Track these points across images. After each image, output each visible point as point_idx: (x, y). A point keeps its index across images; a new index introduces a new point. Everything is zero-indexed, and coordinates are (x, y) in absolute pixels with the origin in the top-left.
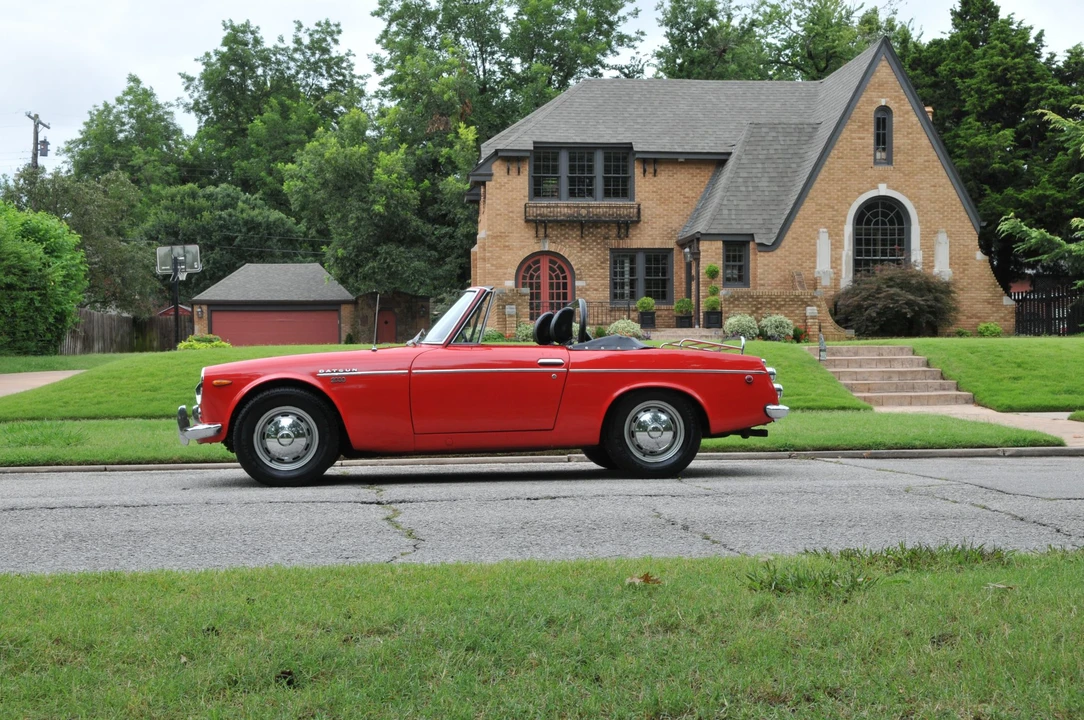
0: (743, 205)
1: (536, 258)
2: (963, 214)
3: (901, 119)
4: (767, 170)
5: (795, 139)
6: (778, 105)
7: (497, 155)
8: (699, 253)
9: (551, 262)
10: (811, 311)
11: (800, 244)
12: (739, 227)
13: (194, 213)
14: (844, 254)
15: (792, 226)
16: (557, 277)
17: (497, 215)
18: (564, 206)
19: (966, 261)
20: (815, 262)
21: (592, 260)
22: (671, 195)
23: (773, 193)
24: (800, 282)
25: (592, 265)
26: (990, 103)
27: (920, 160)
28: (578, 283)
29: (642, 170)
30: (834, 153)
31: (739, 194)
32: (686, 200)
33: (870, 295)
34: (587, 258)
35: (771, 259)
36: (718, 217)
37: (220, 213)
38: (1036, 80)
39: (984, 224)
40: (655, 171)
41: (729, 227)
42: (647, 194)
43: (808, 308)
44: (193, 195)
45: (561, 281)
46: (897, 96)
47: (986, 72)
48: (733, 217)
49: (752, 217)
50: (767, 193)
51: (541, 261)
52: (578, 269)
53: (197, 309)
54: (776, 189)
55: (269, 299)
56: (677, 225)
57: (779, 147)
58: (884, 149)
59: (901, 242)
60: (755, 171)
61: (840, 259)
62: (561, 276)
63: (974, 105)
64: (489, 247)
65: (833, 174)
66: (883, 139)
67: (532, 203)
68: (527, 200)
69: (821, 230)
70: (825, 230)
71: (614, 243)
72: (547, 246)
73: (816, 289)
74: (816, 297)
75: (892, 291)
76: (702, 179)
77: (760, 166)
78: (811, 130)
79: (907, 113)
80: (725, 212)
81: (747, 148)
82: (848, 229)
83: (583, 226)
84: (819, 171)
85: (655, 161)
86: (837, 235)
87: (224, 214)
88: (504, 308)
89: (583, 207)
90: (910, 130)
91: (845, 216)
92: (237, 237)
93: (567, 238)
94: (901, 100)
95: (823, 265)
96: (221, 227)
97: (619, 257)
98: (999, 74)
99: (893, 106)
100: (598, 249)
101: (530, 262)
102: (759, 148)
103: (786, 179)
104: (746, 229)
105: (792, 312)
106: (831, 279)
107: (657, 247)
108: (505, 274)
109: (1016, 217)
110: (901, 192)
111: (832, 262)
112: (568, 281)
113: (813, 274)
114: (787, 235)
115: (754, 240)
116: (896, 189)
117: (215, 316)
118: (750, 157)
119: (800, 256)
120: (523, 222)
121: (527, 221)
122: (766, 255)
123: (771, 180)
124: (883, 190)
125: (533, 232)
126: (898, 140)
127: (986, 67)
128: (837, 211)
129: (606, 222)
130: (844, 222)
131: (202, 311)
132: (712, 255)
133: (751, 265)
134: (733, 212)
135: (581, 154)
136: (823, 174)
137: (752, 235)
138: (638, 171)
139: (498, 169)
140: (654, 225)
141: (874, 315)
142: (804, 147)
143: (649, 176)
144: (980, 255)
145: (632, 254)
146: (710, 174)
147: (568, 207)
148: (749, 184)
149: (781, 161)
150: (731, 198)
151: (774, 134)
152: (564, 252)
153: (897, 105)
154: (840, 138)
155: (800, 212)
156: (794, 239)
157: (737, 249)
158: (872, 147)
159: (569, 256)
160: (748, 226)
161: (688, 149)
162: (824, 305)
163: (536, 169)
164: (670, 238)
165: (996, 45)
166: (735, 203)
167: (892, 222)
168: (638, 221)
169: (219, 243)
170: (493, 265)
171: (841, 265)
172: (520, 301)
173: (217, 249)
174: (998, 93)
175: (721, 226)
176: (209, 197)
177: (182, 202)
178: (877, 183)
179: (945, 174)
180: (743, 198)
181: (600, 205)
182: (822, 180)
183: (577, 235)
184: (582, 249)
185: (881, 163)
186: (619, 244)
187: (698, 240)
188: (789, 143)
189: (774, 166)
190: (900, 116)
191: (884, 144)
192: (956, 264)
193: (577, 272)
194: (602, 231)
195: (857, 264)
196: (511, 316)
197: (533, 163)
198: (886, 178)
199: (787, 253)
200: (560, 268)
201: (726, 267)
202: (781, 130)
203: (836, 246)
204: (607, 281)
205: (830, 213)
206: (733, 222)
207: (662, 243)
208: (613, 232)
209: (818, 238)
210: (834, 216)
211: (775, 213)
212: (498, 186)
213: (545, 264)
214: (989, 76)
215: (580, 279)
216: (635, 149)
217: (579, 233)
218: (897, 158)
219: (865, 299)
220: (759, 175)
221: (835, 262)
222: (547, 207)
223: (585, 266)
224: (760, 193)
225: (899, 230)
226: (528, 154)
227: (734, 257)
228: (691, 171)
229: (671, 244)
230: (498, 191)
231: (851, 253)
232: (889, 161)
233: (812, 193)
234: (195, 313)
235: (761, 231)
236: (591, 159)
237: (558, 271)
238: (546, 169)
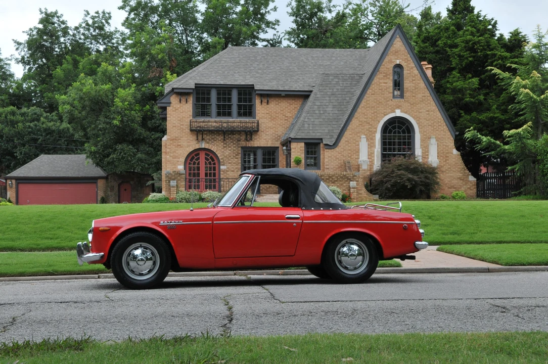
0: (317, 122)
1: (198, 152)
2: (445, 127)
3: (409, 72)
4: (332, 101)
5: (349, 83)
6: (342, 63)
7: (173, 91)
8: (290, 150)
9: (206, 154)
10: (353, 184)
11: (349, 145)
12: (314, 134)
13: (13, 124)
14: (376, 150)
15: (345, 134)
16: (210, 163)
17: (174, 127)
18: (213, 121)
19: (447, 155)
20: (359, 155)
21: (230, 153)
22: (277, 115)
23: (335, 115)
24: (349, 167)
25: (230, 156)
26: (466, 63)
27: (420, 96)
28: (222, 167)
29: (260, 101)
30: (369, 91)
31: (314, 115)
32: (286, 118)
33: (388, 175)
34: (227, 152)
35: (333, 153)
36: (302, 128)
37: (29, 124)
38: (492, 50)
39: (457, 133)
40: (268, 101)
41: (308, 134)
42: (263, 115)
43: (351, 182)
44: (13, 113)
45: (212, 166)
46: (406, 59)
47: (463, 45)
48: (311, 128)
49: (322, 129)
50: (331, 115)
51: (200, 154)
52: (222, 159)
53: (9, 182)
54: (337, 112)
55: (54, 175)
56: (281, 133)
57: (339, 88)
58: (399, 90)
59: (409, 144)
60: (325, 101)
61: (373, 153)
62: (212, 163)
63: (457, 64)
64: (168, 146)
65: (369, 104)
66: (398, 84)
67: (194, 120)
68: (191, 118)
69: (362, 136)
70: (364, 136)
71: (243, 144)
72: (204, 145)
73: (359, 171)
74: (356, 176)
75: (400, 172)
76: (296, 106)
77: (328, 98)
78: (358, 78)
79: (412, 68)
80: (306, 126)
81: (321, 88)
82: (378, 136)
83: (225, 133)
84: (361, 102)
85: (269, 96)
86: (372, 139)
87: (32, 125)
88: (169, 182)
89: (224, 122)
90: (414, 78)
91: (376, 128)
92: (39, 138)
93: (215, 141)
94: (408, 61)
95: (363, 157)
96: (30, 133)
97: (247, 152)
98: (471, 46)
99: (403, 64)
100: (234, 147)
101: (193, 155)
102: (328, 88)
103: (342, 107)
104: (318, 136)
105: (342, 185)
106: (368, 165)
107: (269, 146)
108: (178, 162)
109: (474, 129)
110: (409, 114)
111: (368, 155)
112: (217, 166)
113: (358, 162)
114: (342, 139)
115: (322, 142)
116: (406, 113)
117: (20, 185)
118: (322, 93)
119: (350, 152)
120: (189, 131)
121: (191, 130)
122: (330, 151)
123: (334, 107)
124: (398, 113)
125: (195, 137)
126: (407, 84)
127: (463, 42)
128: (371, 125)
129: (239, 131)
130: (376, 132)
131: (12, 183)
132: (298, 151)
133: (321, 157)
134: (311, 126)
135: (224, 91)
136: (363, 103)
137: (321, 139)
138: (257, 101)
139: (174, 99)
140: (267, 133)
141: (389, 186)
142: (354, 87)
143: (264, 104)
144: (455, 151)
145: (254, 150)
146: (301, 103)
147: (215, 122)
148: (321, 109)
149: (340, 96)
150: (310, 117)
151: (337, 80)
152: (214, 149)
153: (406, 64)
154: (373, 83)
155: (350, 126)
156: (346, 141)
157: (313, 147)
158: (391, 89)
159: (216, 151)
160: (318, 134)
161: (287, 88)
162: (361, 180)
163: (197, 100)
164: (277, 141)
165: (468, 29)
166: (312, 120)
167: (404, 132)
168: (258, 131)
169: (28, 141)
170: (170, 156)
171: (374, 157)
172: (179, 178)
173: (27, 146)
174: (470, 57)
175: (303, 134)
176: (23, 115)
177: (6, 117)
178: (395, 109)
179: (434, 104)
180: (317, 117)
181: (235, 121)
182: (362, 107)
183: (222, 139)
184: (224, 147)
185: (397, 97)
186: (246, 144)
187: (290, 142)
188: (345, 85)
189: (336, 99)
190: (408, 70)
191: (399, 86)
192: (441, 156)
193: (221, 161)
194: (237, 136)
195: (384, 156)
196: (173, 187)
197: (195, 96)
198: (400, 106)
199: (342, 150)
200: (212, 158)
201: (306, 158)
202: (341, 78)
203: (371, 146)
204: (240, 166)
205: (367, 127)
206: (311, 131)
207: (272, 144)
208: (243, 137)
209: (361, 141)
210: (370, 128)
211: (336, 126)
212: (174, 109)
213: (202, 156)
214: (465, 47)
215: (223, 165)
216: (255, 88)
217: (223, 137)
218: (406, 95)
219: (386, 177)
220: (327, 104)
221: (371, 155)
222: (203, 122)
223: (226, 157)
224: (327, 115)
225: (408, 136)
226: (191, 91)
227: (312, 152)
228: (289, 101)
229: (277, 144)
230: (174, 112)
231: (380, 150)
232: (402, 96)
233: (356, 115)
234: (8, 184)
235: (326, 137)
236: (230, 94)
237: (210, 160)
238: (203, 100)
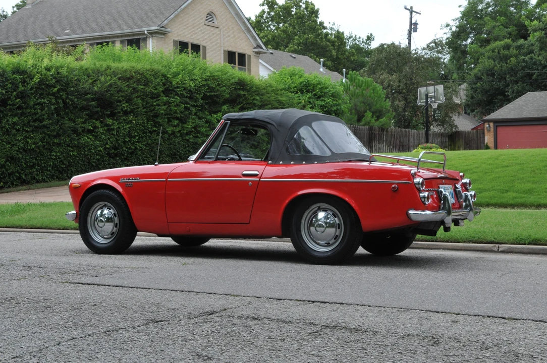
13: (506, 58)
37: (523, 57)
44: (507, 47)
53: (487, 125)
55: (536, 116)
87: (527, 58)
92: (535, 73)
96: (523, 68)
117: (499, 129)
131: (489, 126)
169: (522, 78)
173: (520, 83)
176: (519, 48)
177: (499, 53)
234: (485, 128)
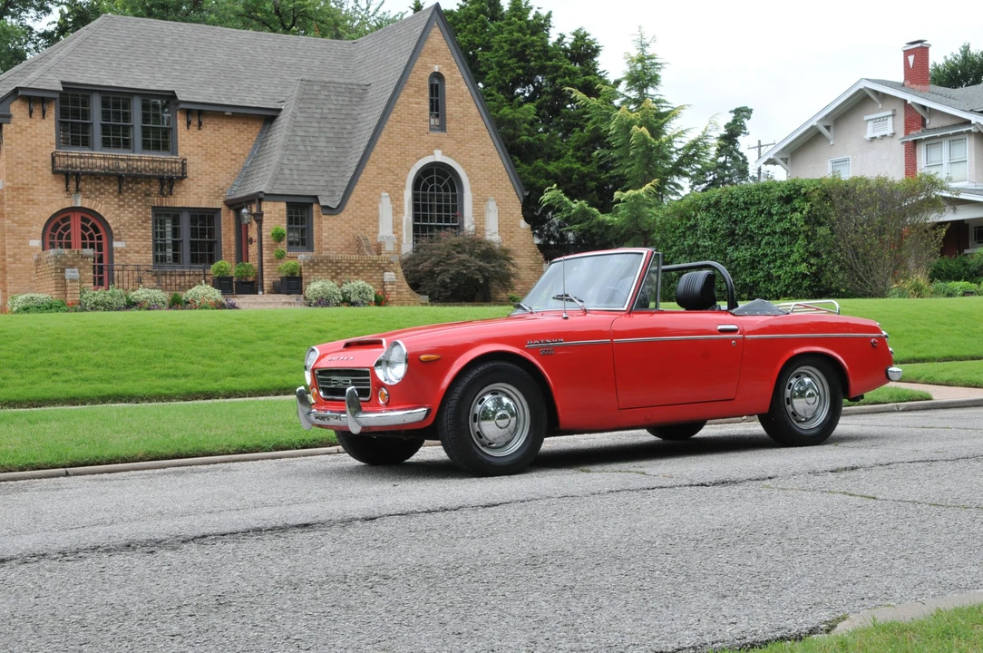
0: (304, 165)
1: (67, 214)
2: (509, 183)
3: (453, 87)
4: (324, 130)
5: (347, 99)
6: (317, 63)
7: (15, 94)
8: (262, 215)
9: (83, 219)
10: (389, 276)
11: (363, 208)
12: (302, 188)
14: (405, 219)
15: (355, 189)
16: (91, 237)
17: (18, 163)
18: (98, 157)
19: (512, 229)
20: (377, 227)
21: (131, 219)
22: (217, 150)
23: (332, 154)
24: (368, 247)
25: (132, 224)
26: (511, 77)
27: (471, 128)
28: (116, 244)
29: (185, 122)
30: (393, 116)
31: (297, 153)
32: (233, 157)
33: (440, 262)
34: (126, 216)
35: (335, 222)
36: (280, 177)
38: (550, 60)
39: (527, 194)
40: (200, 124)
41: (293, 187)
42: (191, 148)
43: (387, 273)
45: (96, 241)
46: (448, 64)
47: (506, 47)
48: (296, 177)
49: (314, 178)
50: (326, 154)
51: (72, 219)
52: (116, 228)
54: (334, 150)
56: (224, 183)
57: (333, 107)
58: (437, 116)
59: (454, 209)
60: (311, 130)
61: (401, 224)
62: (95, 235)
63: (495, 77)
64: (8, 200)
65: (392, 138)
66: (437, 107)
67: (61, 152)
68: (54, 148)
69: (383, 194)
70: (387, 194)
71: (156, 201)
72: (80, 202)
73: (379, 254)
74: (393, 263)
75: (464, 257)
76: (250, 135)
77: (315, 125)
78: (361, 91)
79: (458, 81)
80: (287, 172)
81: (301, 105)
82: (408, 194)
83: (122, 180)
84: (380, 134)
85: (200, 113)
86: (398, 199)
88: (63, 271)
89: (122, 160)
90: (461, 98)
91: (404, 181)
93: (102, 194)
94: (453, 68)
95: (385, 231)
97: (161, 214)
98: (519, 49)
99: (445, 73)
100: (139, 207)
101: (58, 219)
102: (313, 106)
103: (343, 141)
104: (309, 191)
105: (371, 277)
106: (394, 244)
107: (203, 206)
108: (30, 232)
109: (558, 188)
110: (455, 159)
111: (394, 227)
112: (104, 241)
113: (376, 238)
114: (350, 199)
115: (318, 202)
116: (449, 156)
118: (306, 115)
119: (363, 220)
120: (50, 173)
121: (55, 172)
122: (331, 218)
123: (329, 140)
124: (438, 156)
125: (63, 186)
126: (451, 107)
127: (505, 42)
128: (397, 175)
129: (148, 177)
130: (404, 187)
132: (275, 217)
133: (315, 228)
134: (295, 172)
135: (116, 100)
136: (383, 138)
137: (316, 197)
138: (181, 122)
139: (18, 110)
140: (200, 183)
141: (448, 281)
142: (356, 108)
143: (194, 128)
144: (523, 224)
145: (175, 214)
146: (258, 130)
147: (104, 158)
148: (308, 143)
149: (335, 121)
150: (291, 157)
151: (326, 93)
152: (100, 208)
153: (449, 72)
154: (398, 101)
155: (363, 175)
156: (357, 202)
157: (300, 210)
158: (428, 113)
159: (105, 214)
160: (309, 188)
161: (235, 102)
162: (400, 270)
163: (63, 113)
164: (217, 198)
165: (515, 22)
166: (296, 162)
167: (446, 190)
168: (183, 176)
170: (14, 222)
171: (401, 230)
172: (81, 263)
174: (519, 67)
175: (284, 187)
178: (433, 149)
179: (492, 144)
180: (303, 158)
181: (139, 158)
182: (382, 143)
183: (115, 191)
184: (120, 206)
185: (435, 129)
186: (162, 202)
187: (260, 200)
188: (341, 103)
189: (329, 125)
190: (452, 84)
191: (437, 110)
192: (503, 231)
193: (115, 232)
194: (143, 187)
195: (418, 230)
196: (73, 281)
197: (59, 106)
198: (441, 144)
199: (351, 217)
200: (94, 227)
201: (290, 230)
202: (332, 89)
203: (397, 211)
204: (150, 243)
205: (391, 177)
206: (296, 183)
207: (209, 202)
208: (156, 189)
209: (380, 202)
210: (394, 180)
211: (336, 174)
212: (18, 129)
213: (76, 224)
214: (509, 51)
215: (119, 240)
216: (180, 99)
217: (116, 188)
218: (450, 125)
219: (437, 264)
220: (317, 135)
221: (397, 227)
222: (80, 157)
223: (124, 225)
224: (319, 154)
225: (452, 196)
226: (57, 96)
227: (297, 219)
228: (238, 126)
229: (219, 204)
230: (18, 135)
231: (411, 218)
232: (442, 127)
233: (373, 156)
235: (324, 193)
236: (127, 106)
237: (92, 230)
238: (75, 114)
